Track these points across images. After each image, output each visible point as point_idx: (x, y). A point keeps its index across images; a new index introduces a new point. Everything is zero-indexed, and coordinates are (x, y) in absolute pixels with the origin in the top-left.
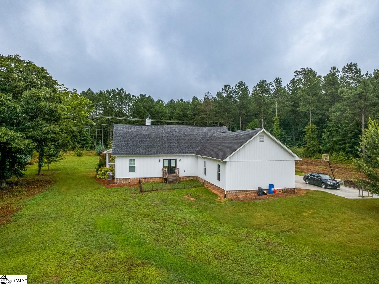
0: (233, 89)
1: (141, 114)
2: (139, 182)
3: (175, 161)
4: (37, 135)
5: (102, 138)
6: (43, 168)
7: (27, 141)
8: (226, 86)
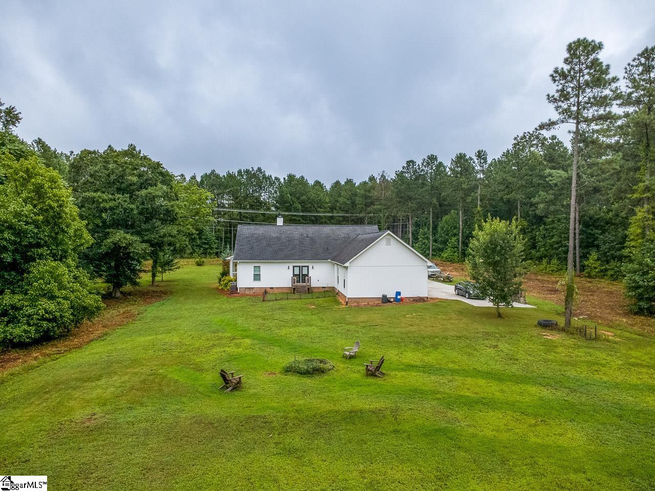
0: (419, 166)
1: (287, 205)
2: (265, 292)
3: (307, 268)
4: (154, 238)
5: (231, 240)
6: (157, 279)
7: (144, 246)
8: (408, 162)
